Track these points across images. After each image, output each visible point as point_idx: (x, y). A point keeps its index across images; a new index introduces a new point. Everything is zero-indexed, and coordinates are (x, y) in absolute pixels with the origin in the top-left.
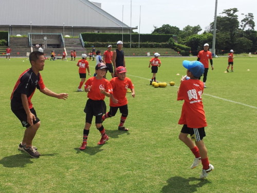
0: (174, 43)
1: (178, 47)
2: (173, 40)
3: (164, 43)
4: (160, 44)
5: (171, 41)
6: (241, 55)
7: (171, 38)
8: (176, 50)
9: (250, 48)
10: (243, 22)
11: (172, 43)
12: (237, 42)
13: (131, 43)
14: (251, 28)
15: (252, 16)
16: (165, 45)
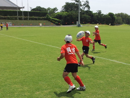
0: (49, 17)
1: (53, 20)
2: (49, 15)
3: (43, 17)
4: (41, 18)
5: (48, 16)
6: (87, 25)
7: (47, 14)
8: (51, 21)
9: (90, 21)
10: (84, 6)
11: (49, 18)
12: (83, 17)
13: (23, 17)
14: (88, 9)
15: (88, 3)
16: (44, 18)
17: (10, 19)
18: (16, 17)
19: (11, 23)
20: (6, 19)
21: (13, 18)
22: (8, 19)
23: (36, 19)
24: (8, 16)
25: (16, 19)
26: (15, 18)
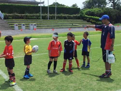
8: (89, 21)
16: (76, 17)
17: (29, 19)
18: (38, 14)
19: (35, 25)
20: (23, 19)
21: (33, 16)
22: (26, 19)
23: (65, 18)
24: (27, 14)
25: (38, 18)
26: (37, 16)
